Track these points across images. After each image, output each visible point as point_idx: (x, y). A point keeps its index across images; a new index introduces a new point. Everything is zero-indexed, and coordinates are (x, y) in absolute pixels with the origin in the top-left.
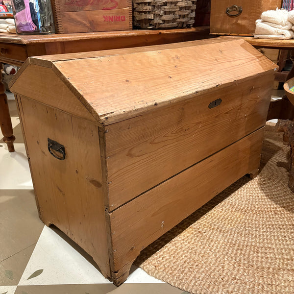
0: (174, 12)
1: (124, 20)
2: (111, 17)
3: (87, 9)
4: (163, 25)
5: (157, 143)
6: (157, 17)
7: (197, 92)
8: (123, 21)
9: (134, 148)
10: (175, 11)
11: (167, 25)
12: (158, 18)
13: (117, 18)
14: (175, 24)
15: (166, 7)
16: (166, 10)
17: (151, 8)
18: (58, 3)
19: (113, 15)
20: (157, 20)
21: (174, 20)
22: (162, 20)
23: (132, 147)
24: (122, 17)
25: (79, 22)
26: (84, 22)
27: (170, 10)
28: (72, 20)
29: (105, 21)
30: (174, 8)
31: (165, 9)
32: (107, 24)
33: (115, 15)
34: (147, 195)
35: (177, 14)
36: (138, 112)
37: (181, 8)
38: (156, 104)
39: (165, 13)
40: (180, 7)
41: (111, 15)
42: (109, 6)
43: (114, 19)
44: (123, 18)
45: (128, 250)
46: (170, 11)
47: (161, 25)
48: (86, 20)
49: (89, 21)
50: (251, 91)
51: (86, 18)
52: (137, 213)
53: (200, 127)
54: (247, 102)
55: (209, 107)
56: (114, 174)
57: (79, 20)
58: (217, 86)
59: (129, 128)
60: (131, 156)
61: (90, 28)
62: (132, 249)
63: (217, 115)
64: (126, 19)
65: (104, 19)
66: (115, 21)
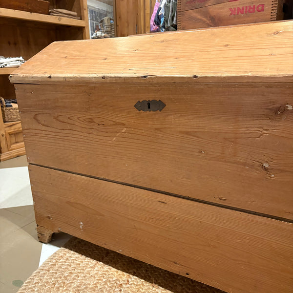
1: (263, 10)
2: (241, 8)
3: (210, 4)
5: (62, 122)
7: (103, 77)
8: (259, 11)
9: (39, 114)
13: (251, 8)
18: (180, 3)
19: (245, 6)
23: (37, 113)
24: (258, 7)
25: (199, 19)
26: (205, 19)
28: (191, 18)
29: (231, 14)
32: (234, 18)
33: (248, 5)
36: (33, 80)
38: (50, 77)
43: (245, 10)
44: (260, 8)
48: (206, 17)
49: (210, 17)
50: (276, 113)
51: (206, 14)
52: (50, 185)
53: (123, 131)
54: (261, 135)
55: (135, 106)
56: (26, 129)
57: (199, 17)
58: (145, 77)
59: (31, 93)
60: (37, 120)
61: (211, 24)
62: (49, 218)
63: (158, 126)
64: (266, 8)
65: (230, 12)
66: (246, 13)
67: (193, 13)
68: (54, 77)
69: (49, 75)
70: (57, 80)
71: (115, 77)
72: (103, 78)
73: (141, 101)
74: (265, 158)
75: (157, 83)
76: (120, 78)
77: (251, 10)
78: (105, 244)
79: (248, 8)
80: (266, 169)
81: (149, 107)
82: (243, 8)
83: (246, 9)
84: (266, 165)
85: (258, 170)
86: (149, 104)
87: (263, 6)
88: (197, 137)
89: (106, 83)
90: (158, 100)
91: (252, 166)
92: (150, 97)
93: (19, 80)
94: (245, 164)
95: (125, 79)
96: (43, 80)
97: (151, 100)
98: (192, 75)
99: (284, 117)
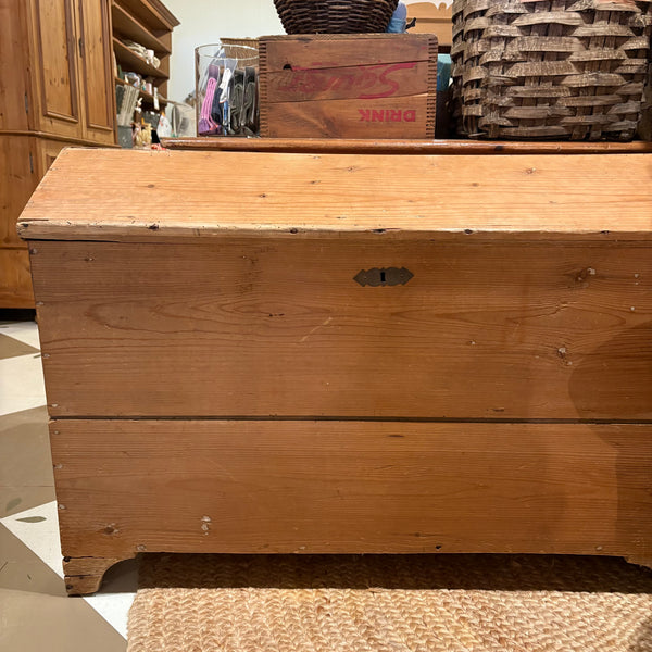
0: (552, 101)
1: (413, 119)
3: (323, 97)
4: (513, 130)
5: (173, 316)
6: (492, 110)
7: (294, 231)
8: (408, 120)
9: (103, 305)
10: (557, 99)
11: (524, 130)
12: (494, 114)
13: (394, 114)
14: (555, 129)
15: (518, 89)
16: (519, 95)
17: (479, 91)
19: (385, 109)
20: (492, 118)
21: (553, 120)
22: (511, 119)
23: (99, 303)
24: (406, 114)
25: (304, 120)
26: (315, 122)
27: (535, 95)
28: (288, 117)
29: (362, 119)
30: (550, 91)
31: (516, 93)
32: (369, 126)
33: (389, 108)
34: (153, 427)
35: (563, 105)
36: (102, 232)
37: (577, 91)
38: (154, 228)
39: (519, 101)
40: (571, 89)
41: (378, 110)
42: (377, 91)
43: (384, 116)
44: (409, 116)
45: (98, 527)
46: (536, 98)
47: (505, 130)
48: (317, 118)
49: (325, 119)
50: (577, 280)
51: (318, 114)
52: (121, 454)
53: (327, 322)
54: (558, 310)
55: (356, 278)
56: (55, 341)
57: (304, 116)
58: (380, 231)
59: (87, 260)
60: (97, 319)
61: (328, 132)
62: (110, 531)
63: (399, 309)
64: (418, 116)
65: (360, 116)
66: (387, 120)
67: (293, 108)
68: (166, 228)
69: (151, 224)
70: (174, 233)
71: (321, 231)
72: (292, 232)
73: (367, 270)
74: (562, 341)
75: (402, 242)
76: (330, 232)
77: (395, 117)
78: (266, 546)
79: (390, 113)
80: (562, 356)
81: (383, 280)
82: (382, 111)
83: (387, 114)
84: (562, 350)
85: (551, 358)
86: (383, 275)
87: (413, 112)
88: (466, 321)
89: (298, 241)
90: (400, 267)
91: (544, 355)
92: (386, 263)
93: (53, 234)
94: (534, 353)
95: (340, 233)
96: (131, 233)
97: (386, 267)
98: (462, 230)
99: (586, 284)
